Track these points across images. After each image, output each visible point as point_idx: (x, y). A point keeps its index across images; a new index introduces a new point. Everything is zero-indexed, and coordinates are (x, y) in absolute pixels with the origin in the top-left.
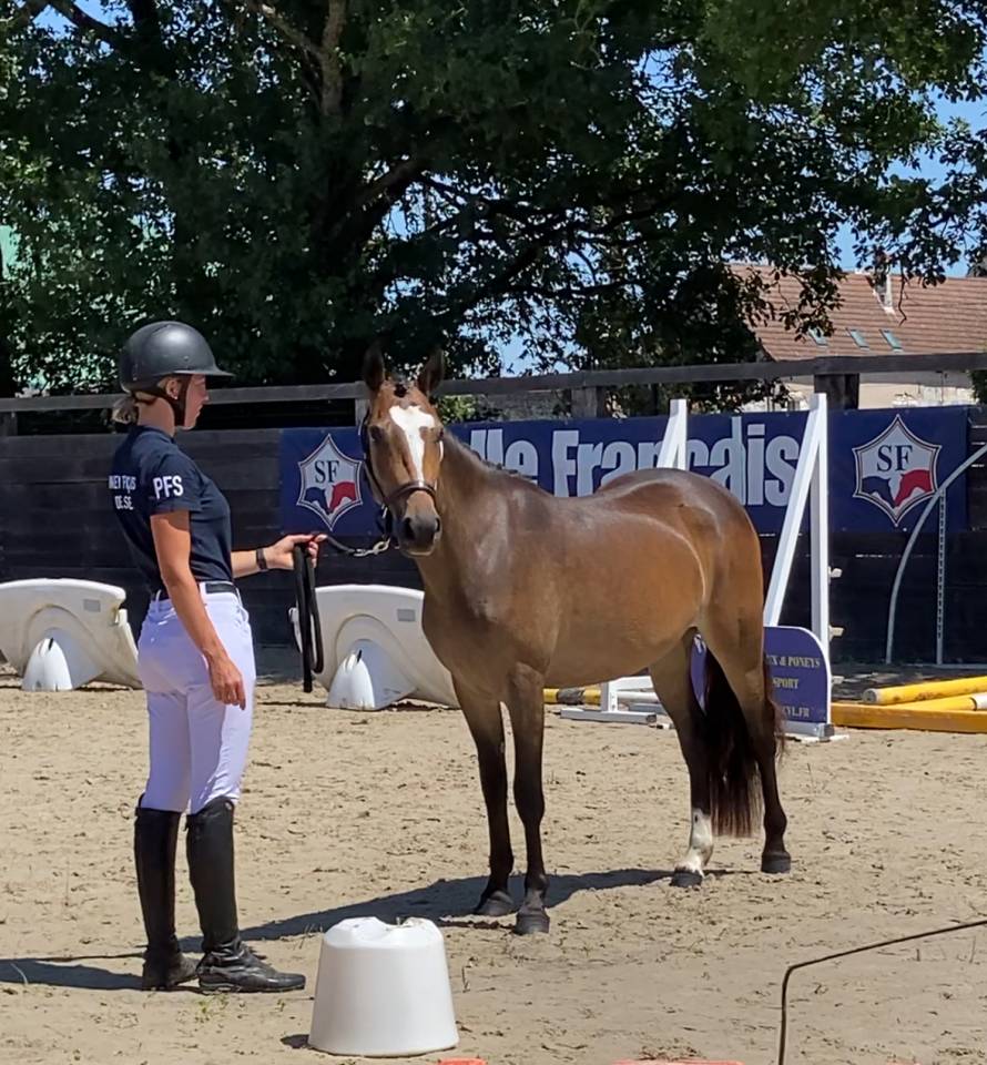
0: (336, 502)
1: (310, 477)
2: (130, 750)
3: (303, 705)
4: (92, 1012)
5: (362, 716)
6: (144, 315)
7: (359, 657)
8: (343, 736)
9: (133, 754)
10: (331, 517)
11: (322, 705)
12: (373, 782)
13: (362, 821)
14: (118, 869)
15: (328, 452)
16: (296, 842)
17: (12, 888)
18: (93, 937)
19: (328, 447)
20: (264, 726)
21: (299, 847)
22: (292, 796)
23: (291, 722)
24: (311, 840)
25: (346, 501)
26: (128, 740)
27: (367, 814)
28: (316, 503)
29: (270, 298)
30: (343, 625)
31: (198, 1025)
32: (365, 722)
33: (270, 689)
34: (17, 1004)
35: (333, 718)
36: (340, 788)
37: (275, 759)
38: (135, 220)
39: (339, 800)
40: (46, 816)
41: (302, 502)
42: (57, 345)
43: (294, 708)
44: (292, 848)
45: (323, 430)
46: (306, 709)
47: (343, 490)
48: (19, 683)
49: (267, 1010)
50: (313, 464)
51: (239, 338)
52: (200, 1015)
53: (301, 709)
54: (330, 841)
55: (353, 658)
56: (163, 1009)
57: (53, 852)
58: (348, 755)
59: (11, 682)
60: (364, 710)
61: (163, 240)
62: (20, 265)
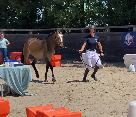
0: (130, 42)
1: (126, 39)
2: (100, 77)
3: (124, 71)
4: (96, 113)
5: (133, 73)
6: (103, 16)
7: (133, 64)
8: (130, 75)
9: (101, 77)
10: (129, 44)
11: (127, 71)
12: (135, 82)
13: (133, 88)
14: (99, 93)
15: (129, 35)
16: (124, 90)
17: (85, 96)
18: (96, 102)
19: (129, 34)
20: (119, 74)
21: (125, 91)
22: (123, 84)
23: (123, 73)
24: (126, 90)
25: (131, 42)
26: (100, 75)
27: (134, 87)
28: (127, 42)
29: (121, 13)
30: (130, 60)
31: (111, 115)
32: (133, 74)
33: (120, 69)
34: (86, 111)
35: (129, 73)
36: (130, 83)
37: (121, 78)
38: (103, 2)
39: (130, 84)
40: (89, 86)
41: (125, 42)
42: (91, 20)
43: (123, 71)
44: (123, 91)
45: (128, 32)
46: (125, 72)
47: (131, 40)
48: (85, 67)
49: (121, 114)
50: (126, 37)
51: (117, 19)
52: (111, 114)
53: (124, 72)
54: (129, 90)
55: (132, 64)
56: (106, 113)
57: (90, 91)
58: (131, 78)
59: (84, 67)
60: (133, 72)
61: (106, 5)
62: (86, 9)
